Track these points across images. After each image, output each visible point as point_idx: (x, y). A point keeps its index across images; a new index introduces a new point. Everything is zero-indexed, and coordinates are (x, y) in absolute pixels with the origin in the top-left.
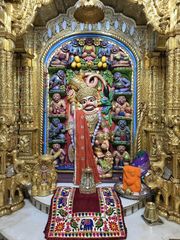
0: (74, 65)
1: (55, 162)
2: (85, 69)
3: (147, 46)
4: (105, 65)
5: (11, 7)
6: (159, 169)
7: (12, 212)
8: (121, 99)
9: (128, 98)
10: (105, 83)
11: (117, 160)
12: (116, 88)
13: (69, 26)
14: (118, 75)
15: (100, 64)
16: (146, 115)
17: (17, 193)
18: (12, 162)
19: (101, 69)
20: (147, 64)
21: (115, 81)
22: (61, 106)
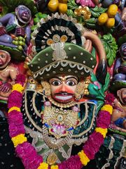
4: (112, 22)
15: (103, 18)
22: (9, 78)
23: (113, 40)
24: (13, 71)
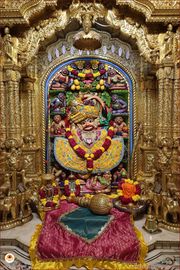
0: (73, 87)
1: (58, 180)
2: (84, 91)
3: (142, 70)
4: (103, 87)
5: (17, 41)
6: (150, 184)
7: (23, 223)
8: (119, 119)
9: (125, 119)
10: (103, 104)
11: (115, 176)
12: (114, 109)
13: (68, 50)
14: (115, 97)
15: (98, 87)
16: (141, 134)
17: (26, 207)
18: (21, 180)
19: (99, 91)
20: (142, 87)
21: (113, 102)
22: (62, 127)
23: (107, 95)
24: (63, 123)
